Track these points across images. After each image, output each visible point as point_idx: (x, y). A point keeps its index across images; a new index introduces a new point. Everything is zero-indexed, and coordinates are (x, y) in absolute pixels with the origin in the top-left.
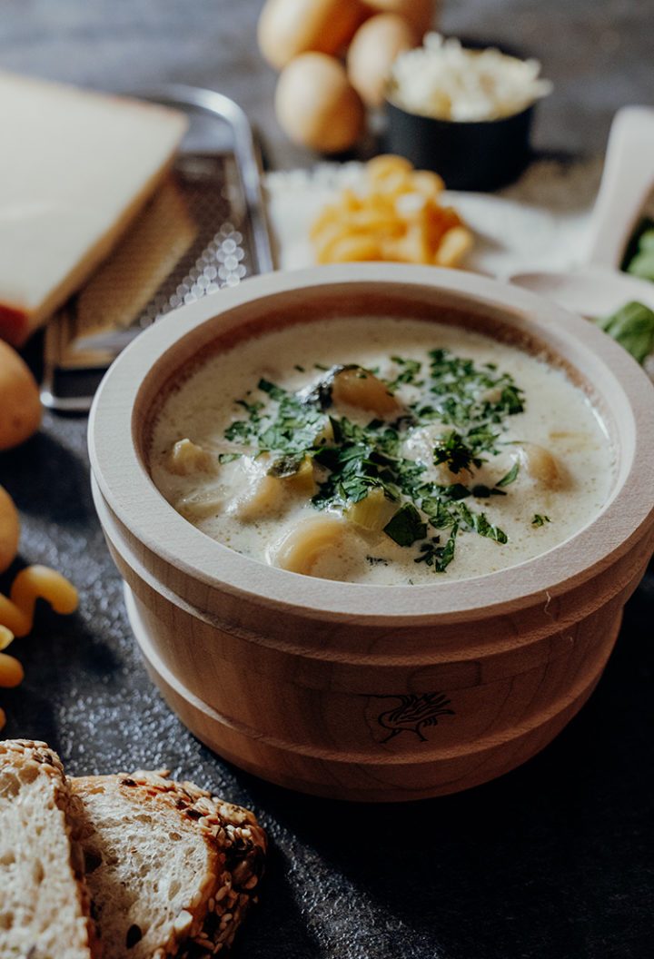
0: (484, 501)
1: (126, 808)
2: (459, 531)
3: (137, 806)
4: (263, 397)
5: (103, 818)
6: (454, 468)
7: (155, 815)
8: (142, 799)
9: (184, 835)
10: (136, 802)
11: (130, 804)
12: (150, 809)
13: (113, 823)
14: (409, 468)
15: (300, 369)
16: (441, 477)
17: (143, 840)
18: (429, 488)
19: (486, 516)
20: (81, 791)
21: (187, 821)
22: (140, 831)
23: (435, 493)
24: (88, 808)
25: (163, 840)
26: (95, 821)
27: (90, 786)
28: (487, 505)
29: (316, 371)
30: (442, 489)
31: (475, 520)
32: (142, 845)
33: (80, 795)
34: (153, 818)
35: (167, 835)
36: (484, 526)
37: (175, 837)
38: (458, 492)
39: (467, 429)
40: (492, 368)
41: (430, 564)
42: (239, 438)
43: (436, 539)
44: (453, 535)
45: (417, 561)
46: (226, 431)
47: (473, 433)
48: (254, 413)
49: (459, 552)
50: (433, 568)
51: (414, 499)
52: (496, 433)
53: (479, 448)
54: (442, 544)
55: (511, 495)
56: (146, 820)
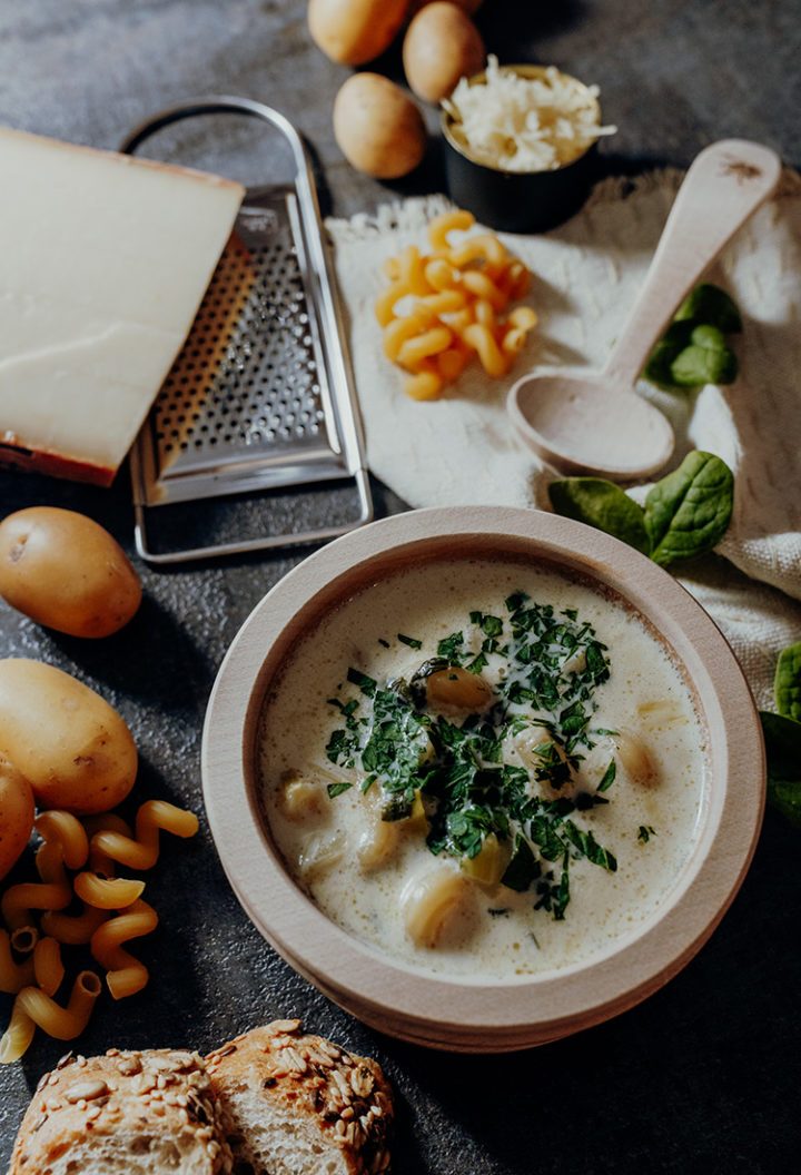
0: (588, 814)
1: (271, 1114)
2: (571, 860)
3: (280, 1112)
4: (354, 692)
5: (252, 1126)
6: (556, 785)
7: (297, 1122)
8: (284, 1105)
9: (325, 1148)
10: (278, 1108)
11: (274, 1109)
12: (292, 1116)
13: (259, 1130)
14: (513, 776)
15: (385, 644)
16: (544, 792)
17: (289, 1151)
18: (534, 804)
19: (594, 835)
20: (227, 1088)
21: (326, 1131)
22: (286, 1141)
23: (541, 811)
24: (236, 1111)
25: (306, 1152)
26: (245, 1128)
27: (235, 1082)
28: (592, 818)
29: (404, 648)
30: (546, 804)
31: (584, 843)
32: (288, 1158)
33: (227, 1092)
34: (297, 1127)
35: (310, 1148)
36: (592, 851)
37: (318, 1150)
38: (562, 807)
39: (558, 714)
40: (571, 614)
41: (549, 910)
42: (341, 757)
43: (550, 875)
44: (565, 866)
45: (537, 907)
46: (327, 747)
47: (564, 716)
48: (350, 717)
49: (574, 889)
50: (552, 914)
51: (523, 822)
52: (586, 715)
53: (573, 738)
54: (558, 881)
55: (613, 802)
56: (290, 1129)
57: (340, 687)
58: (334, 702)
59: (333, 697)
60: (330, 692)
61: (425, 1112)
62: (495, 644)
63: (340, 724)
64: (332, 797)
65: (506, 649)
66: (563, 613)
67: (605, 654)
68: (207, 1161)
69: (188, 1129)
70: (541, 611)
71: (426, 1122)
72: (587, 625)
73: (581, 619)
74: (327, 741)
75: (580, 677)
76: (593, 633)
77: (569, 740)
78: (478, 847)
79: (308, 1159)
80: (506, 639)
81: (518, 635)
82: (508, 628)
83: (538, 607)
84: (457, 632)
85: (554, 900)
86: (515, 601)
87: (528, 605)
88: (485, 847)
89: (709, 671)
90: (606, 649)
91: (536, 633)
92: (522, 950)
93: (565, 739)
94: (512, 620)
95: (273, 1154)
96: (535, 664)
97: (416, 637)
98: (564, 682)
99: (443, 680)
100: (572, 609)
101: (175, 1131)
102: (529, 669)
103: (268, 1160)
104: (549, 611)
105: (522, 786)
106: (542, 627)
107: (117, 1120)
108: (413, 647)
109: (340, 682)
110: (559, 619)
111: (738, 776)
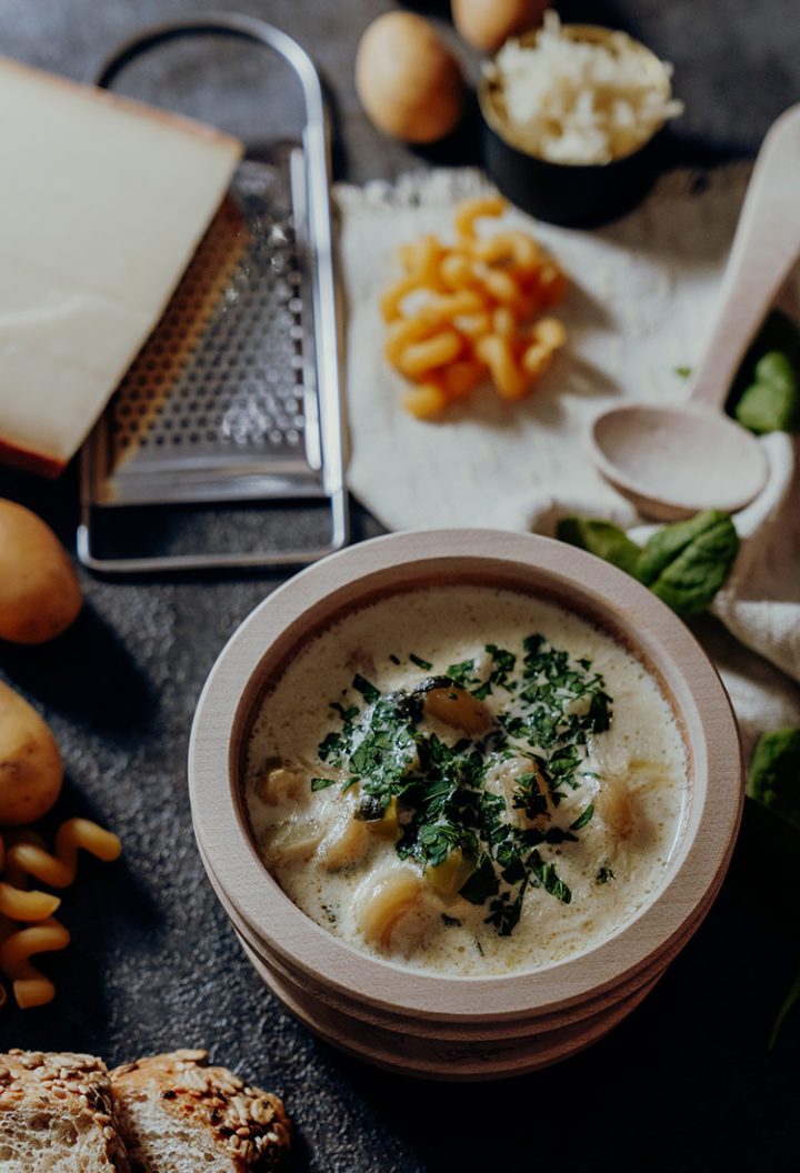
0: (555, 848)
1: (167, 1122)
2: (529, 886)
3: (176, 1121)
4: (357, 698)
5: (147, 1131)
6: (531, 815)
7: (192, 1132)
8: (181, 1115)
9: (217, 1156)
10: (175, 1118)
11: (170, 1118)
12: (188, 1126)
13: (155, 1136)
14: (490, 803)
15: (396, 661)
16: (517, 819)
17: (182, 1157)
18: (506, 829)
19: (556, 868)
20: (127, 1097)
21: (220, 1142)
22: (179, 1147)
23: (510, 837)
24: (133, 1117)
25: (198, 1159)
26: (141, 1133)
27: (135, 1092)
28: (558, 853)
29: (414, 668)
30: (517, 832)
31: (545, 873)
32: (180, 1162)
33: (126, 1100)
34: (191, 1136)
35: (202, 1155)
36: (552, 882)
37: (210, 1158)
38: (531, 837)
39: (551, 752)
40: (585, 664)
41: (497, 925)
42: (332, 756)
43: (506, 896)
44: (522, 891)
45: (487, 922)
46: (320, 745)
47: (557, 756)
48: (348, 721)
49: (526, 912)
50: (500, 930)
51: (491, 845)
52: (578, 759)
53: (560, 777)
54: (511, 902)
55: (582, 841)
56: (184, 1137)
57: (344, 692)
58: (336, 706)
59: (335, 701)
60: (334, 695)
61: (323, 1151)
62: (504, 678)
63: (338, 728)
64: (314, 790)
65: (514, 685)
66: (578, 661)
67: (610, 706)
68: (103, 1140)
69: (87, 1111)
70: (556, 656)
71: (323, 1161)
72: (599, 677)
73: (595, 668)
74: (322, 740)
75: (581, 721)
76: (603, 685)
77: (556, 778)
78: (443, 857)
79: (199, 1166)
80: (515, 675)
81: (528, 675)
82: (520, 666)
83: (553, 652)
84: (470, 658)
85: (506, 920)
86: (533, 643)
87: (545, 648)
88: (449, 855)
89: (705, 731)
90: (611, 701)
91: (547, 675)
92: (465, 954)
93: (552, 776)
94: (526, 660)
95: (165, 1158)
96: (539, 704)
97: (428, 660)
98: (564, 724)
99: (443, 697)
100: (587, 659)
101: (74, 1112)
102: (532, 708)
103: (160, 1162)
104: (565, 655)
105: (497, 813)
106: (554, 672)
107: (19, 1098)
108: (423, 668)
109: (344, 688)
110: (572, 664)
111: (708, 832)
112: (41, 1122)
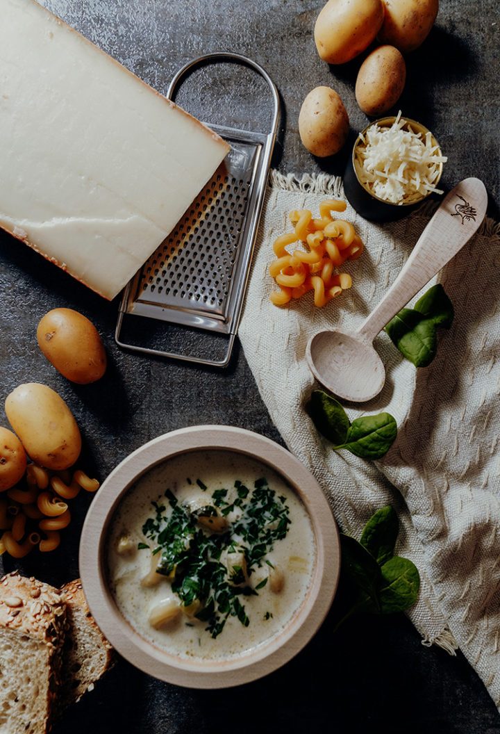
0: (247, 598)
2: (230, 615)
4: (166, 502)
14: (221, 569)
15: (190, 482)
18: (225, 585)
19: (245, 608)
23: (227, 589)
28: (248, 600)
29: (198, 488)
30: (230, 588)
31: (239, 609)
36: (241, 614)
38: (236, 591)
39: (253, 547)
40: (283, 499)
41: (211, 632)
42: (149, 533)
43: (218, 619)
44: (226, 617)
45: (206, 630)
46: (143, 525)
47: (255, 548)
48: (159, 515)
49: (226, 628)
50: (212, 635)
51: (217, 591)
52: (266, 552)
53: (254, 560)
54: (220, 622)
55: (260, 596)
57: (160, 497)
58: (154, 504)
59: (155, 501)
62: (241, 502)
63: (153, 516)
64: (139, 549)
65: (245, 507)
66: (279, 497)
67: (289, 526)
68: (48, 656)
69: (44, 641)
70: (269, 493)
72: (287, 507)
73: (286, 503)
74: (144, 523)
75: (272, 533)
76: (288, 512)
77: (252, 560)
80: (246, 502)
81: (252, 501)
82: (250, 496)
83: (268, 490)
84: (226, 489)
85: (216, 629)
86: (259, 484)
87: (265, 488)
88: (193, 601)
90: (290, 522)
91: (262, 503)
92: (193, 644)
93: (250, 559)
94: (254, 492)
96: (254, 518)
97: (206, 484)
98: (263, 532)
100: (284, 497)
101: (39, 640)
102: (250, 520)
104: (273, 493)
105: (223, 575)
106: (266, 502)
107: (18, 626)
108: (202, 488)
109: (160, 494)
110: (276, 499)
112: (26, 638)
